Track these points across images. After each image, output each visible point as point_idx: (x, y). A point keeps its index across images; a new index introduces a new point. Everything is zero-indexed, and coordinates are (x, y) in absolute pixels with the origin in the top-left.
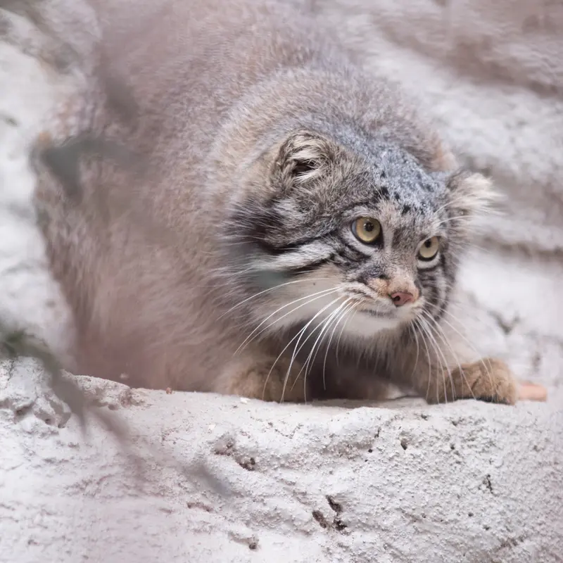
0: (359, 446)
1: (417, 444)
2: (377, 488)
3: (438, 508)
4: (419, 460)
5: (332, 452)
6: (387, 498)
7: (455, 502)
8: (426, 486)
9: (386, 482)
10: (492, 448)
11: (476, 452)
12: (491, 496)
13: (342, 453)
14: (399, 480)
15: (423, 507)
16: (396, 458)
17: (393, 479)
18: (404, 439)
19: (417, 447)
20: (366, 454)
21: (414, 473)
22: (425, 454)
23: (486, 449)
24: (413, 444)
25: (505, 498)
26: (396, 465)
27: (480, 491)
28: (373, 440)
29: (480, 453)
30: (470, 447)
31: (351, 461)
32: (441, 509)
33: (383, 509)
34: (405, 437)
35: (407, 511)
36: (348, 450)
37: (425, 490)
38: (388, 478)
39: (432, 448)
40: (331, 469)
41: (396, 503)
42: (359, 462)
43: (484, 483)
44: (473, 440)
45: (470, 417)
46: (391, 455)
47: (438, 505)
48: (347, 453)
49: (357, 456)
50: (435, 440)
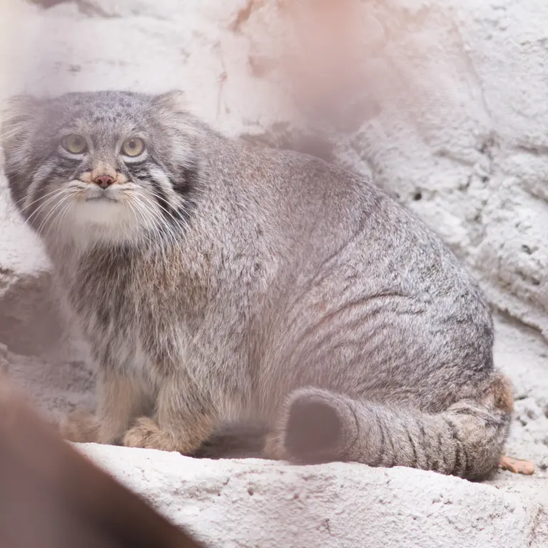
0: (209, 491)
1: (262, 492)
2: (218, 523)
3: (271, 541)
4: (261, 505)
5: (183, 494)
6: (225, 532)
7: (290, 538)
8: (263, 525)
9: (226, 519)
10: (337, 500)
11: (322, 501)
12: (328, 535)
13: (192, 495)
14: (239, 518)
15: (257, 540)
16: (239, 502)
17: (233, 518)
18: (251, 488)
19: (261, 494)
20: (215, 497)
21: (254, 514)
22: (268, 500)
23: (331, 500)
24: (259, 492)
25: (340, 538)
26: (238, 507)
27: (318, 531)
28: (221, 488)
29: (325, 502)
30: (317, 497)
31: (200, 502)
32: (274, 543)
33: (219, 539)
34: (251, 486)
35: (241, 542)
36: (197, 493)
37: (262, 528)
38: (229, 516)
39: (275, 496)
40: (180, 507)
41: (233, 535)
42: (207, 503)
43: (323, 525)
44: (321, 492)
45: (322, 475)
46: (234, 499)
47: (272, 539)
48: (197, 496)
49: (205, 498)
50: (278, 490)
